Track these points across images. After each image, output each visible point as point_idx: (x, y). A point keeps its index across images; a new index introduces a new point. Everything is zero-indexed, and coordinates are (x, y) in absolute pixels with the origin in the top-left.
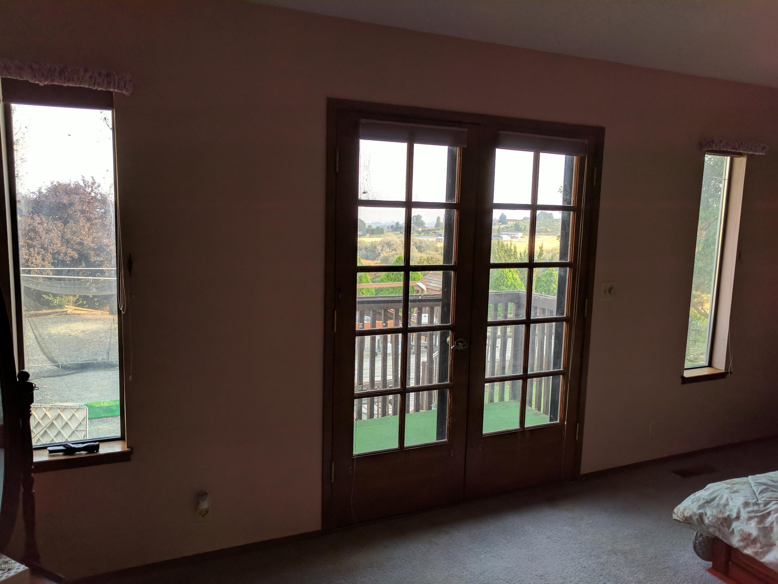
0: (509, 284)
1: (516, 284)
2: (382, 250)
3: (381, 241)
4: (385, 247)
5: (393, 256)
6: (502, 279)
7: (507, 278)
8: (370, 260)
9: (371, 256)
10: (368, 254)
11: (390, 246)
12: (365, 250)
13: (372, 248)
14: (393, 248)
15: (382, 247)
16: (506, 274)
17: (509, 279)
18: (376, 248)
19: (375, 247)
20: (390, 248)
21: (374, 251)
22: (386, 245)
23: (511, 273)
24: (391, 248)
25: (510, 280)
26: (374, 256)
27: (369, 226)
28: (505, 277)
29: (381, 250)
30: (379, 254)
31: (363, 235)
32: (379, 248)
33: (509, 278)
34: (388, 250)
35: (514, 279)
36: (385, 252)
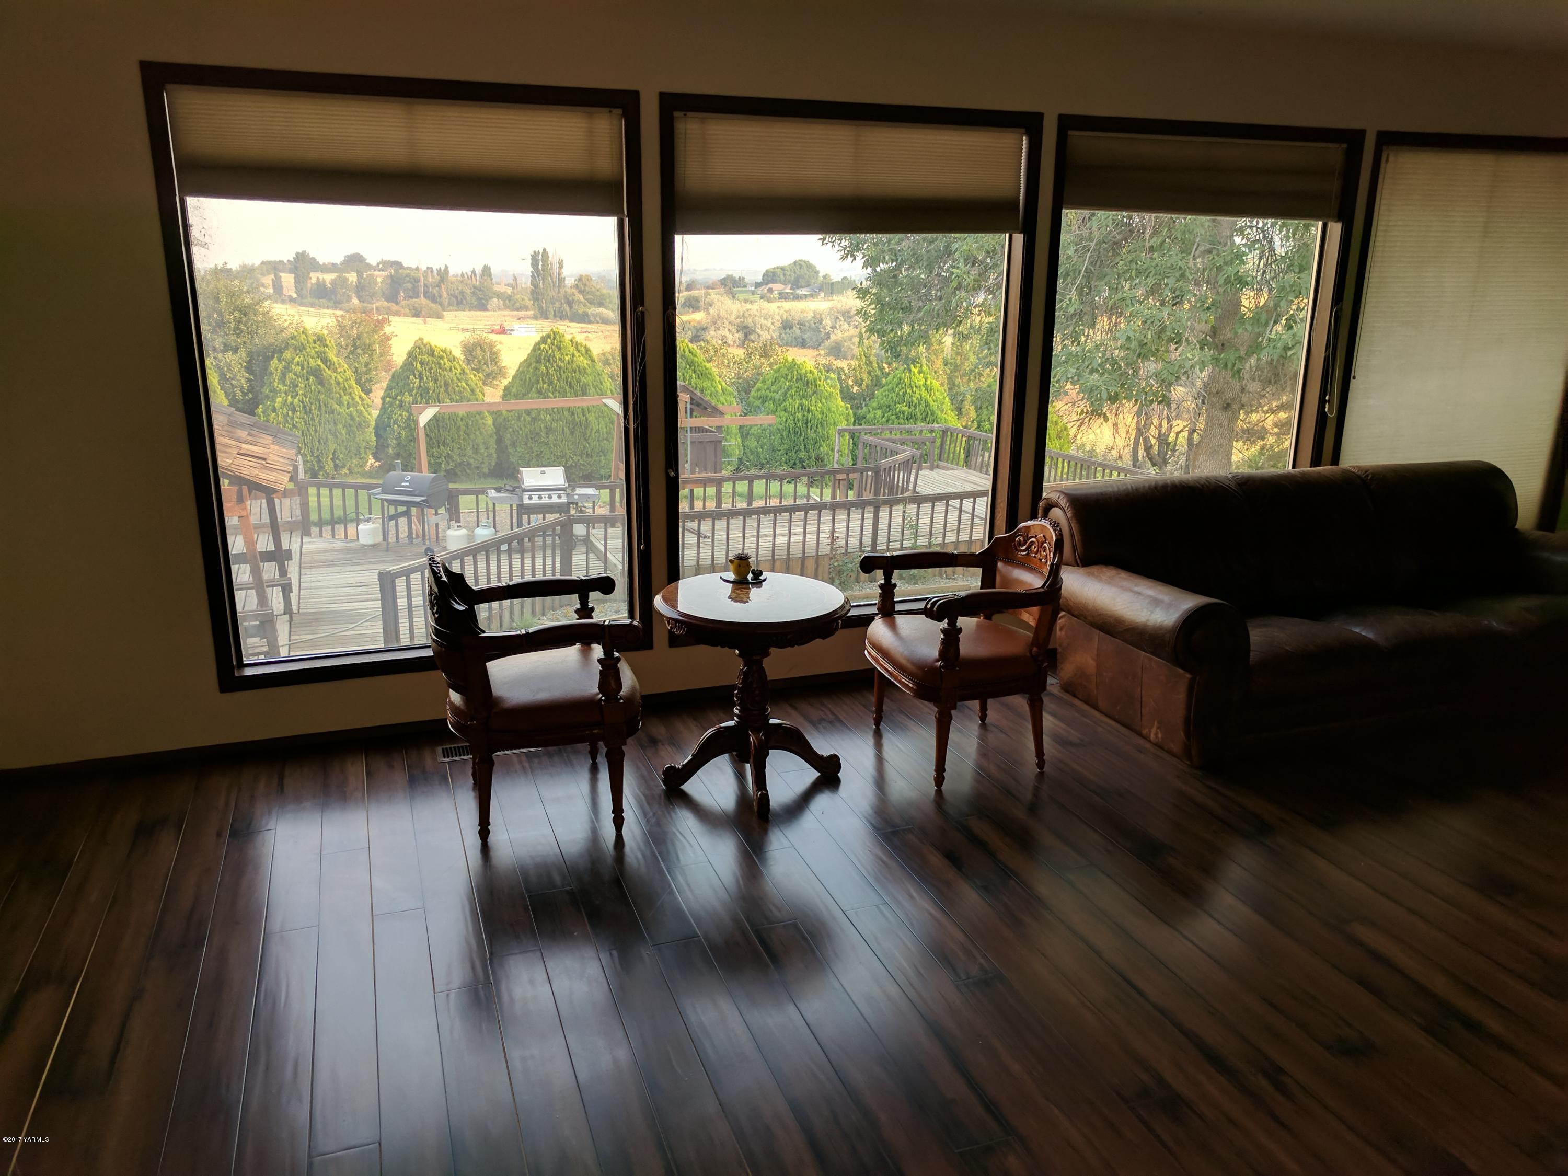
0: (915, 399)
1: (930, 400)
2: (834, 327)
3: (832, 309)
4: (840, 321)
5: (851, 340)
6: (902, 388)
7: (912, 388)
8: (809, 348)
9: (811, 339)
10: (805, 336)
11: (850, 317)
12: (800, 328)
13: (815, 324)
14: (857, 323)
15: (833, 320)
16: (911, 378)
17: (915, 389)
18: (821, 324)
19: (821, 322)
20: (849, 324)
21: (817, 330)
22: (843, 315)
23: (922, 375)
24: (852, 324)
25: (918, 392)
26: (817, 340)
27: (825, 277)
28: (908, 385)
29: (831, 328)
30: (828, 336)
31: (811, 295)
32: (828, 322)
33: (916, 387)
34: (846, 326)
35: (927, 389)
36: (839, 331)
